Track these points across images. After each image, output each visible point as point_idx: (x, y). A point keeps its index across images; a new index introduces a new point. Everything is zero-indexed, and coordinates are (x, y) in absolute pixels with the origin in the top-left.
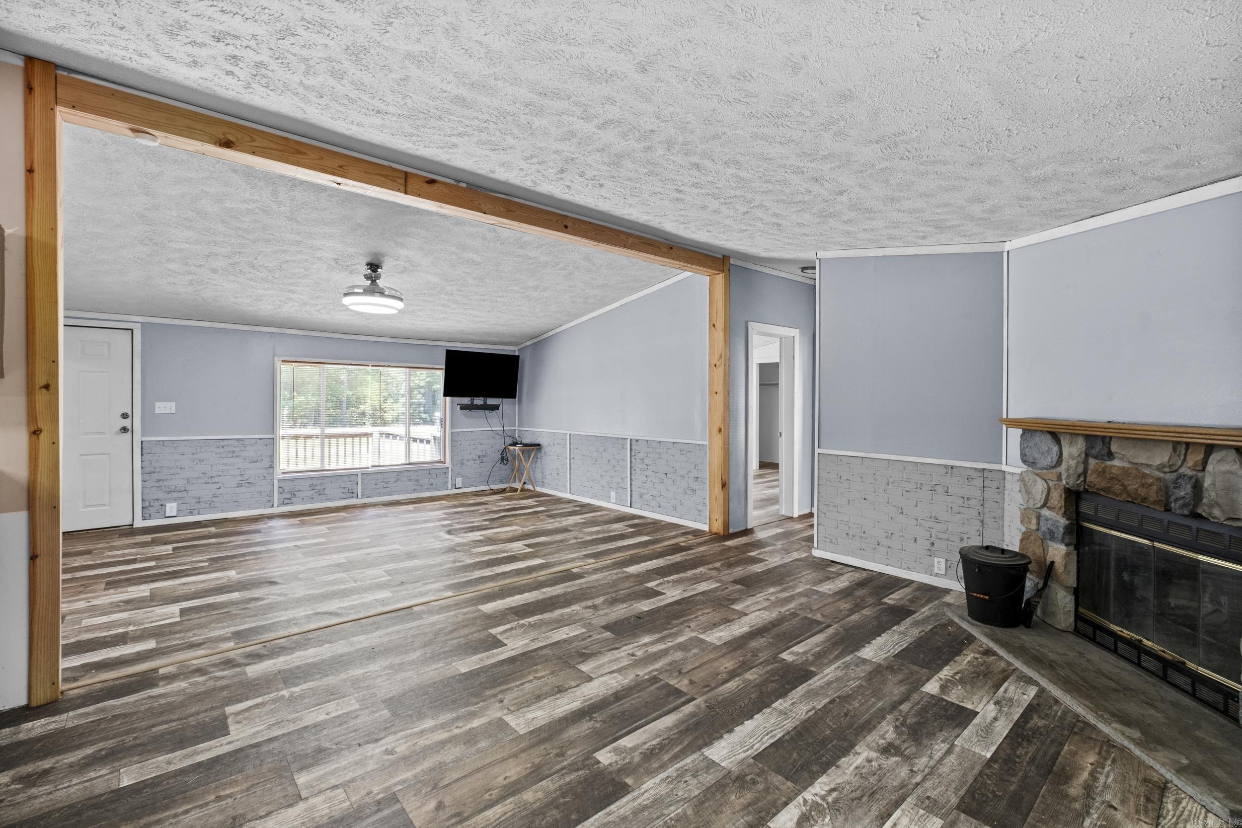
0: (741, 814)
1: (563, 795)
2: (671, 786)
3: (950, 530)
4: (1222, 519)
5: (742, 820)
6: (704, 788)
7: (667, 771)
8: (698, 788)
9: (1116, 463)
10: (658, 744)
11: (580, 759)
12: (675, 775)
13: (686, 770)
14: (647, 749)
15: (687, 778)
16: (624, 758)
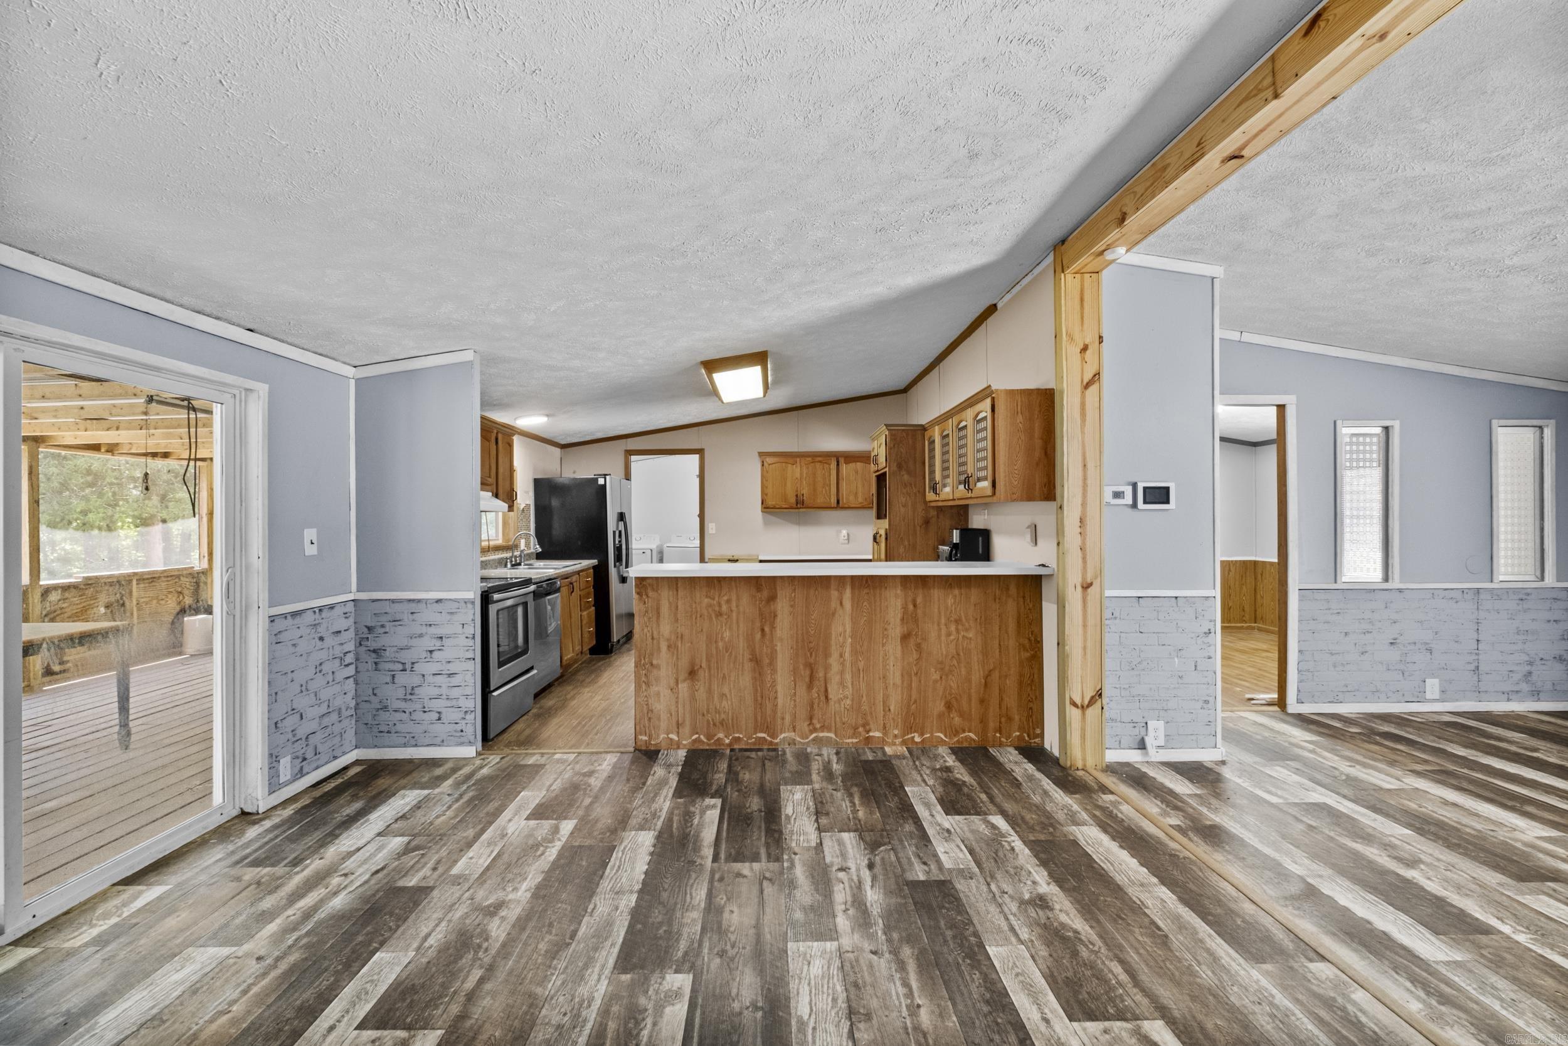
0: (480, 1022)
1: (669, 932)
2: (577, 1000)
5: (476, 1017)
6: (539, 1021)
7: (595, 1011)
8: (545, 1017)
10: (638, 1034)
11: (699, 962)
12: (584, 1013)
13: (574, 1027)
14: (644, 1019)
15: (566, 1019)
16: (657, 992)
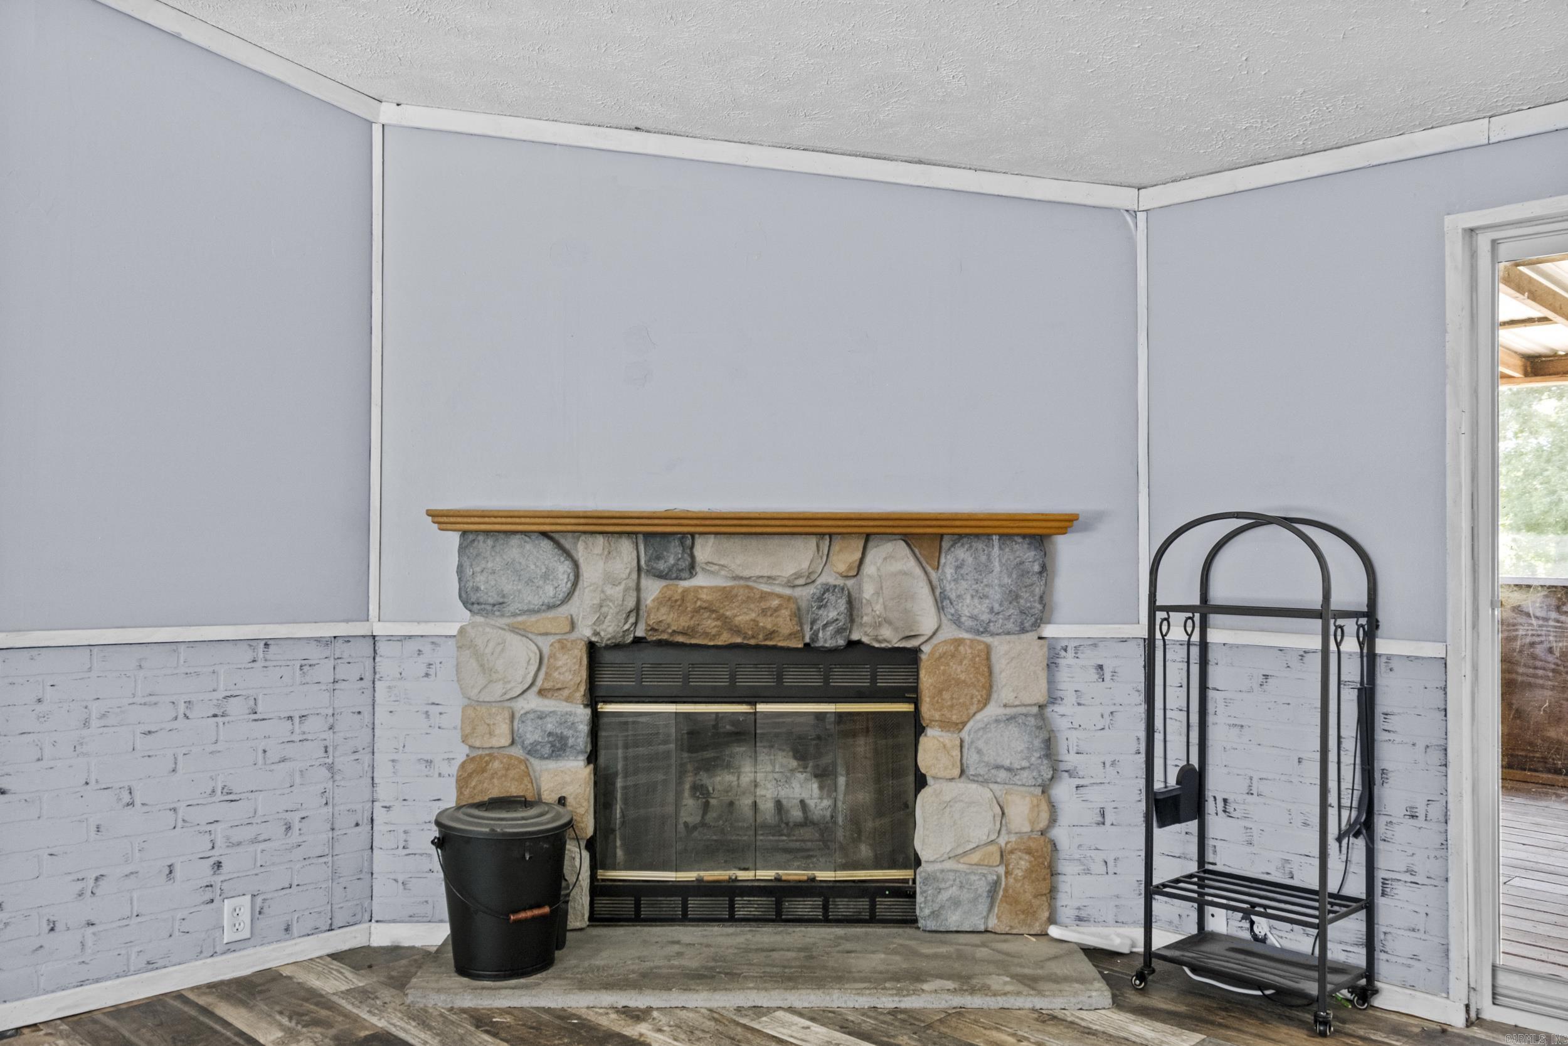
3: (260, 812)
4: (895, 641)
9: (700, 580)
